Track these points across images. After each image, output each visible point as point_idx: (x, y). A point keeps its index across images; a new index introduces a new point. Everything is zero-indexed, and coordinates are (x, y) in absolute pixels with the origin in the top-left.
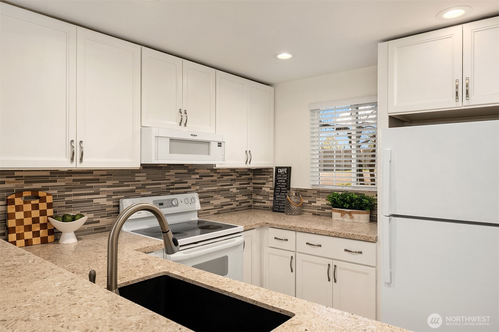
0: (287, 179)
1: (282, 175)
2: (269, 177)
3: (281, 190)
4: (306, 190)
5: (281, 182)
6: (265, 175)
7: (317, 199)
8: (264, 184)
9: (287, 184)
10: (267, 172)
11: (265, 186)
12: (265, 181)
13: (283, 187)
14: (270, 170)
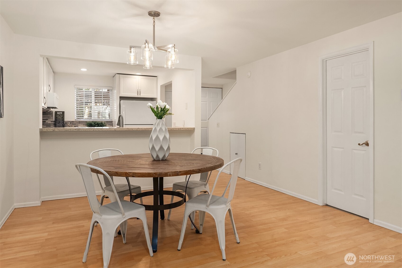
0: (63, 117)
1: (59, 115)
2: (50, 116)
3: (59, 122)
4: (73, 122)
5: (59, 118)
6: (48, 115)
7: (79, 125)
8: (47, 119)
9: (63, 119)
10: (49, 114)
11: (47, 120)
12: (48, 118)
13: (61, 121)
14: (51, 113)
